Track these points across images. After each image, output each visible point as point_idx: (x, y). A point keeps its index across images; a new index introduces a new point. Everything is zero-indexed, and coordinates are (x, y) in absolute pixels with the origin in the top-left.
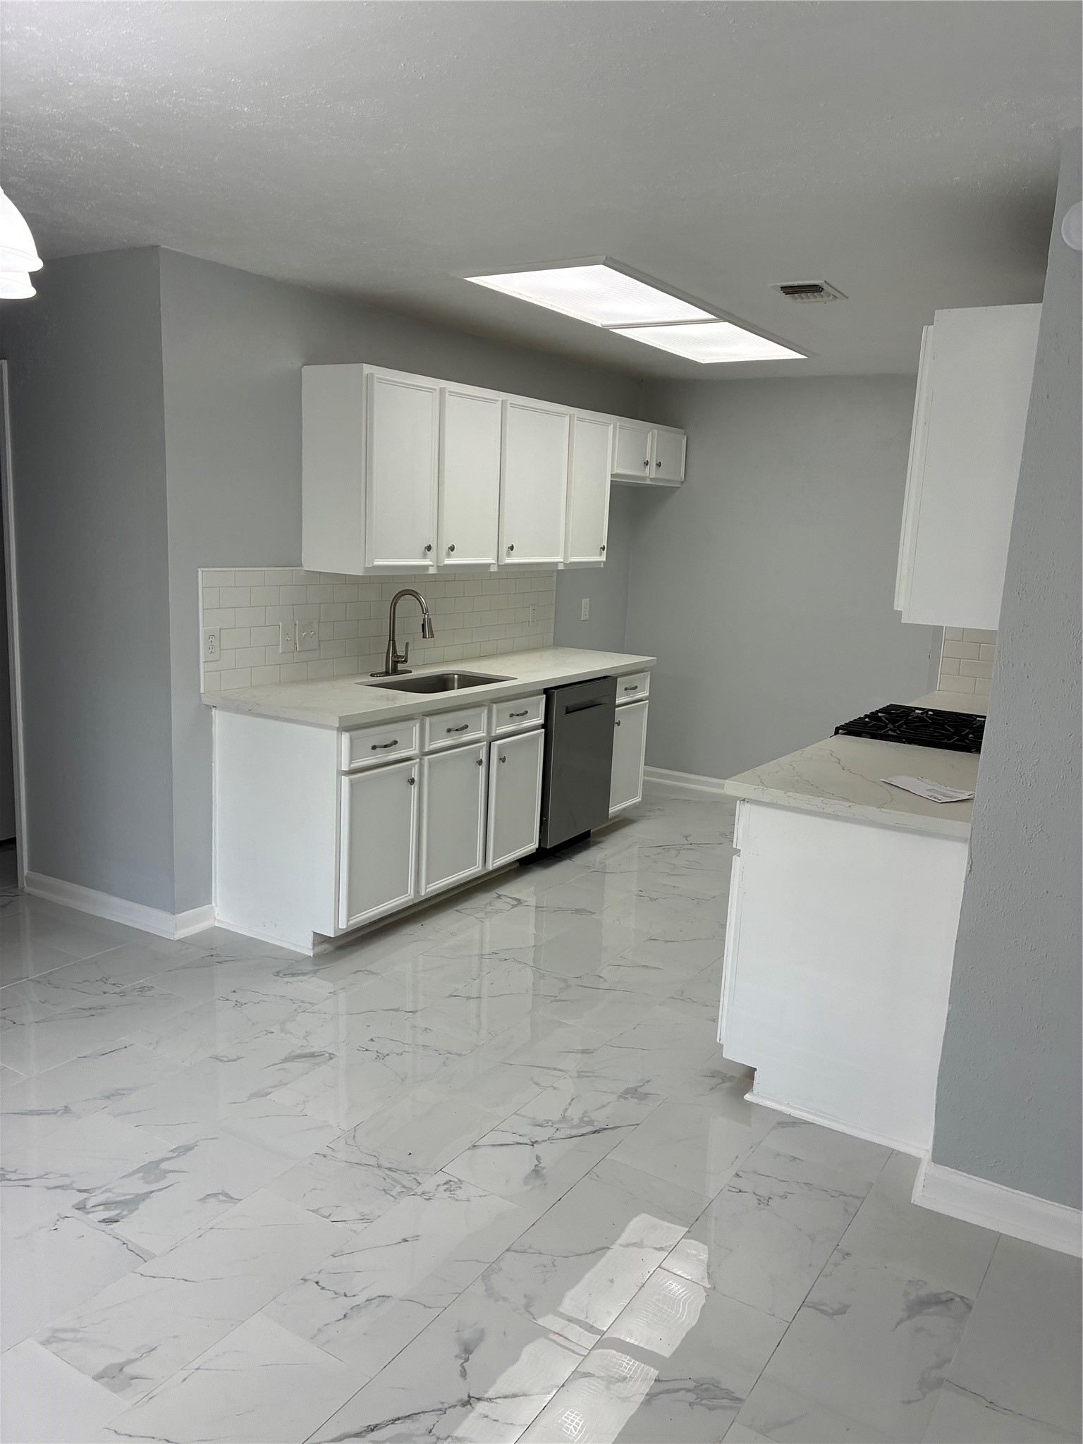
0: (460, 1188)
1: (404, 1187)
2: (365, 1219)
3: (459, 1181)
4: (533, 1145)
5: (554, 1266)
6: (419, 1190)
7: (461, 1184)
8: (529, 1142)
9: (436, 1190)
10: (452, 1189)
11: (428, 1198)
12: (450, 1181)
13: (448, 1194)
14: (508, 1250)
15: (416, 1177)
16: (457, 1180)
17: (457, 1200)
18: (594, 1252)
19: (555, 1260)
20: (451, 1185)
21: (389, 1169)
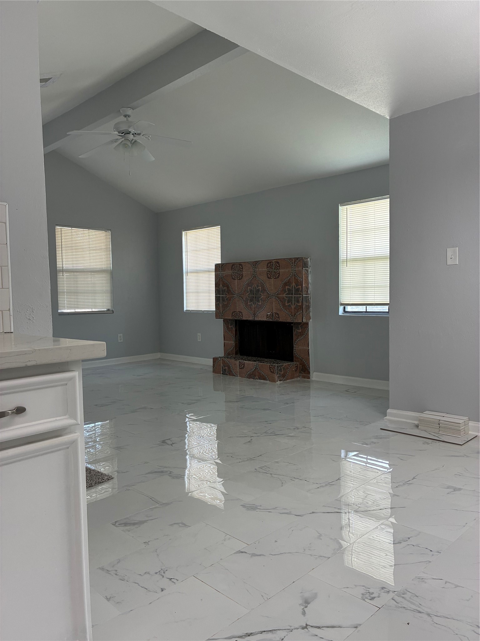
0: (363, 594)
1: (403, 598)
2: (422, 580)
3: (364, 600)
4: (307, 625)
5: (304, 549)
6: (391, 595)
7: (362, 597)
8: (310, 629)
9: (379, 594)
10: (368, 594)
11: (384, 589)
12: (370, 600)
13: (371, 591)
14: (329, 558)
15: (396, 604)
16: (365, 599)
17: (363, 586)
18: (281, 553)
19: (304, 551)
20: (370, 596)
21: (420, 612)
